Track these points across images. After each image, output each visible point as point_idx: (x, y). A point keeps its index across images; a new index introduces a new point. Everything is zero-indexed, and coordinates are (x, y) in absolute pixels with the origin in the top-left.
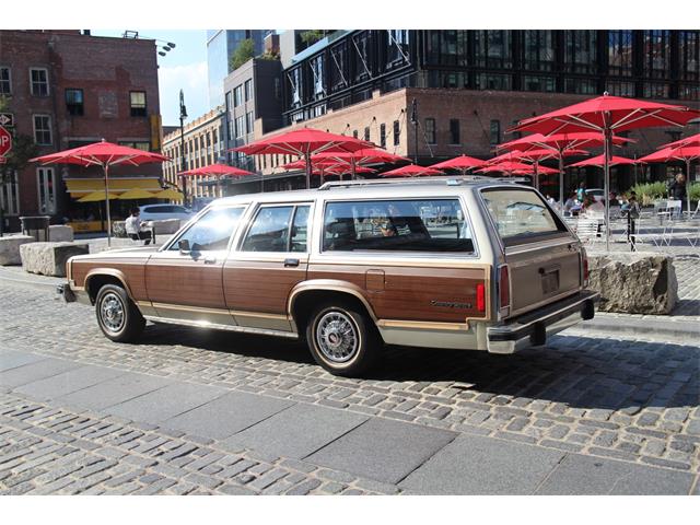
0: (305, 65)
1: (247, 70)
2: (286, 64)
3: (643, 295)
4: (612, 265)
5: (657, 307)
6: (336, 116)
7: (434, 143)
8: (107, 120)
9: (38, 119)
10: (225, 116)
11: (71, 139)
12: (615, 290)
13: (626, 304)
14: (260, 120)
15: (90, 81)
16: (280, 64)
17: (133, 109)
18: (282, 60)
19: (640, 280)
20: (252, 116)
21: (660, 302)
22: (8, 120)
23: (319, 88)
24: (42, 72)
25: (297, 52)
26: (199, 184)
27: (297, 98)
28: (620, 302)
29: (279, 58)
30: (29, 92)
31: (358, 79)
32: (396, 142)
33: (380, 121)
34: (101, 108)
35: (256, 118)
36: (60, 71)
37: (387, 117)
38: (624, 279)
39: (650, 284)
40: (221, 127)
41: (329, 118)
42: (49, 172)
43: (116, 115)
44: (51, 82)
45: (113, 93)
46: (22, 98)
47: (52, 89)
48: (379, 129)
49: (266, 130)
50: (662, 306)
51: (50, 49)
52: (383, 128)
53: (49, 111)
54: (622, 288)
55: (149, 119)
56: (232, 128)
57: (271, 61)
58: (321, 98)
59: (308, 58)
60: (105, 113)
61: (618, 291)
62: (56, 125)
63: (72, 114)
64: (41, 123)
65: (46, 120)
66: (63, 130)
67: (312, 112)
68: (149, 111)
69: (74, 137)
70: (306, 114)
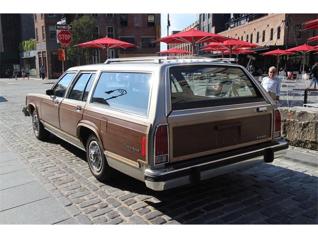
6: (250, 25)
7: (299, 38)
8: (137, 28)
9: (108, 28)
10: (199, 26)
11: (122, 37)
14: (214, 28)
17: (149, 23)
20: (211, 25)
22: (71, 28)
27: (232, 16)
30: (105, 16)
32: (279, 37)
33: (271, 27)
34: (135, 22)
35: (213, 26)
37: (274, 25)
41: (246, 26)
42: (112, 51)
43: (141, 26)
45: (140, 16)
46: (103, 19)
48: (270, 31)
49: (217, 32)
52: (272, 30)
53: (113, 25)
55: (156, 27)
60: (136, 25)
62: (116, 31)
63: (123, 25)
64: (110, 30)
65: (112, 28)
66: (118, 33)
67: (239, 23)
68: (156, 24)
69: (123, 35)
70: (236, 24)
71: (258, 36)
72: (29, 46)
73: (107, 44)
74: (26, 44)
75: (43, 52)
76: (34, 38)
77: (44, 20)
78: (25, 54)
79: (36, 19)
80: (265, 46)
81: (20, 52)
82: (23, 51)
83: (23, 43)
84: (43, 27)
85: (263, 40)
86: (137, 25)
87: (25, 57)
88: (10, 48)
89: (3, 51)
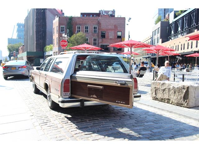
0: (176, 23)
1: (159, 25)
2: (171, 22)
3: (180, 99)
4: (171, 87)
5: (184, 104)
6: (183, 38)
8: (111, 39)
9: (94, 39)
10: (152, 38)
11: (101, 44)
12: (172, 96)
13: (175, 102)
14: (161, 39)
15: (107, 29)
16: (169, 22)
17: (118, 36)
18: (170, 21)
19: (180, 93)
20: (159, 38)
21: (186, 102)
22: (67, 38)
23: (179, 29)
24: (96, 27)
25: (174, 19)
26: (142, 58)
27: (173, 32)
28: (173, 101)
29: (169, 21)
30: (92, 32)
31: (192, 26)
34: (110, 36)
36: (100, 27)
38: (175, 92)
39: (183, 95)
40: (151, 42)
41: (181, 38)
43: (113, 38)
44: (98, 30)
45: (113, 32)
46: (91, 34)
47: (98, 31)
48: (196, 42)
49: (163, 42)
50: (186, 104)
51: (98, 21)
53: (97, 37)
54: (174, 96)
55: (122, 39)
56: (154, 42)
57: (166, 22)
58: (180, 32)
59: (177, 20)
61: (173, 97)
62: (98, 41)
63: (102, 37)
64: (95, 40)
65: (96, 39)
66: (100, 42)
67: (177, 36)
68: (122, 37)
69: (102, 43)
70: (175, 37)
71: (188, 45)
72: (49, 48)
73: (86, 48)
74: (48, 47)
75: (56, 52)
76: (52, 44)
77: (58, 34)
78: (47, 53)
79: (54, 34)
80: (192, 51)
81: (44, 52)
82: (46, 51)
83: (46, 47)
84: (57, 38)
85: (192, 48)
86: (111, 37)
87: (47, 55)
88: (39, 49)
89: (35, 51)
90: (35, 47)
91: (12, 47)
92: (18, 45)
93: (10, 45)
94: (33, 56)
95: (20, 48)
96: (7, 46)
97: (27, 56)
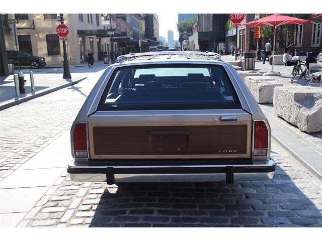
75: (243, 30)
78: (229, 32)
81: (225, 31)
82: (228, 29)
87: (229, 35)
88: (218, 27)
89: (212, 30)
90: (212, 23)
91: (184, 25)
92: (192, 21)
93: (182, 21)
94: (207, 38)
95: (194, 26)
96: (177, 25)
97: (198, 40)
